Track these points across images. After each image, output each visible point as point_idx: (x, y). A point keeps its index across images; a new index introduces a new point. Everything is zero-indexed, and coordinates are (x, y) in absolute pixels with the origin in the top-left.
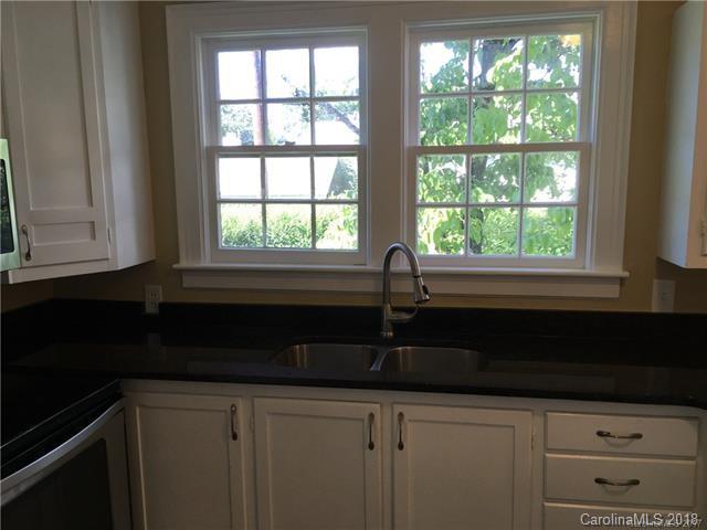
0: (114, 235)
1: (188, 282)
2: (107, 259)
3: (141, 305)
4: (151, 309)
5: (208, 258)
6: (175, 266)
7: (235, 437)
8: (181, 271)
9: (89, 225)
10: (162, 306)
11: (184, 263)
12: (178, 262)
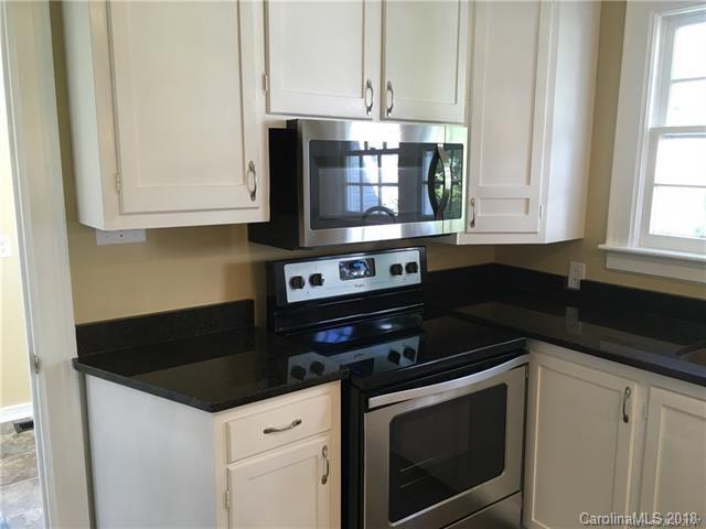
0: (545, 211)
1: (611, 263)
2: (536, 233)
3: (564, 280)
4: (573, 284)
5: (636, 242)
6: (600, 246)
7: (626, 419)
8: (606, 252)
9: (524, 202)
10: (583, 283)
11: (610, 244)
12: (604, 242)
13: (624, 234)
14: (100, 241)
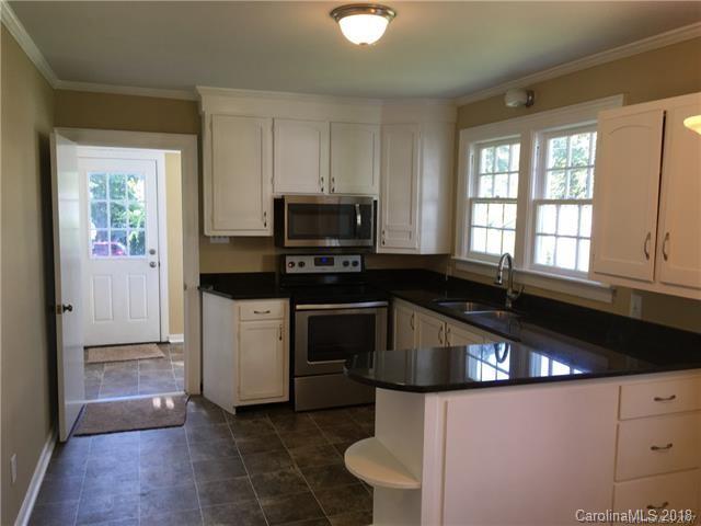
2: (415, 249)
5: (465, 255)
6: (452, 257)
9: (408, 233)
12: (454, 255)
13: (460, 254)
14: (212, 241)
